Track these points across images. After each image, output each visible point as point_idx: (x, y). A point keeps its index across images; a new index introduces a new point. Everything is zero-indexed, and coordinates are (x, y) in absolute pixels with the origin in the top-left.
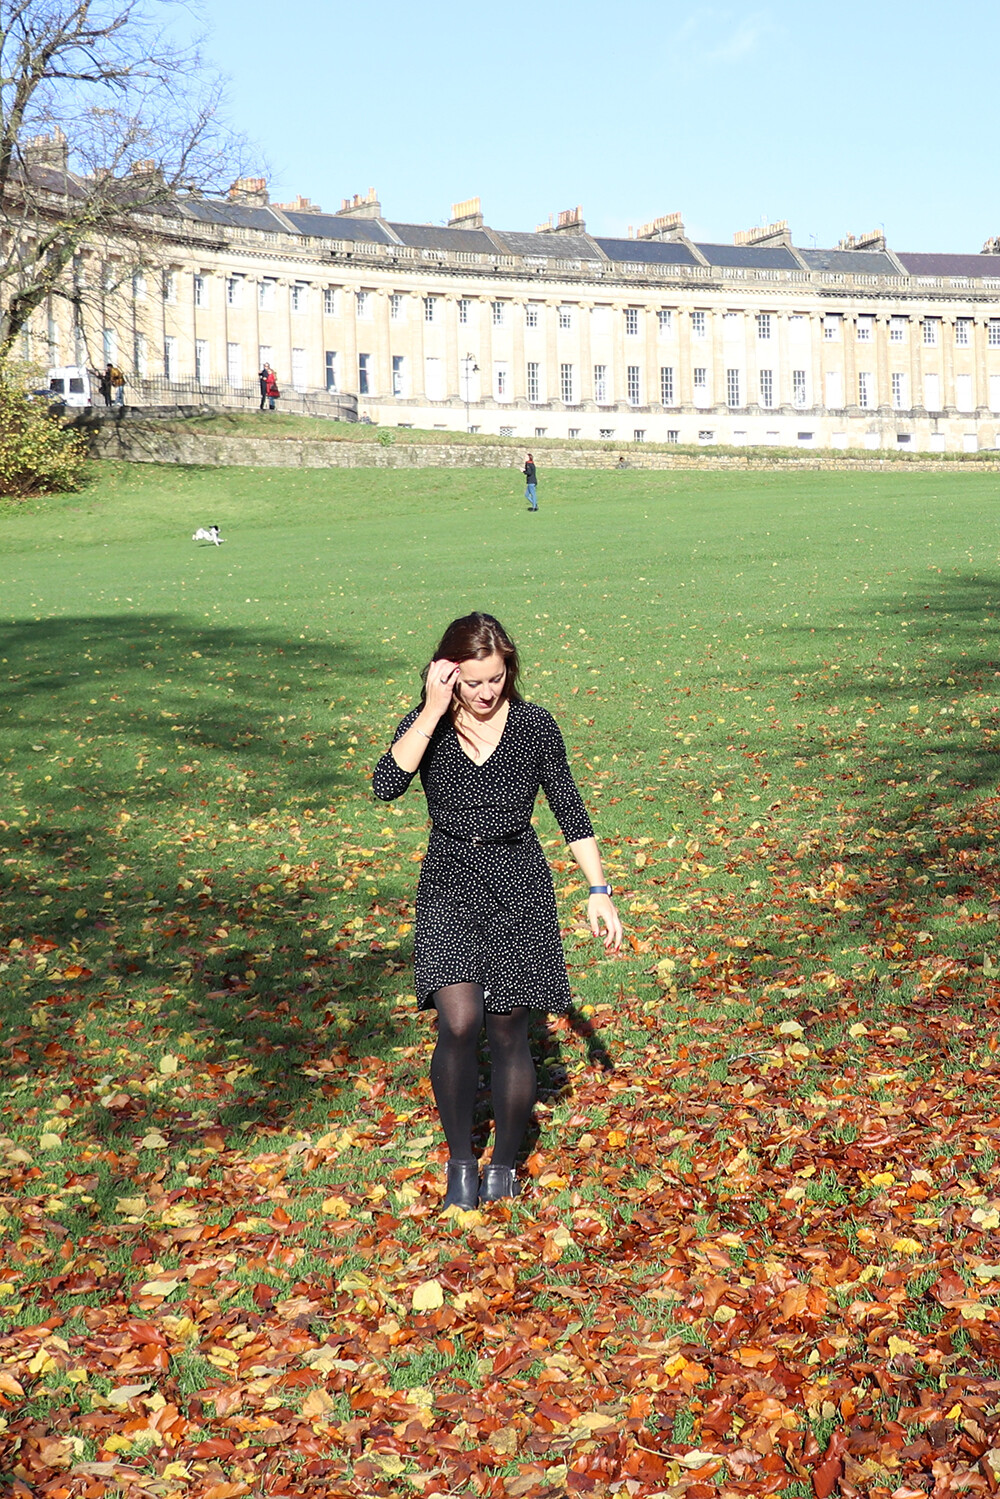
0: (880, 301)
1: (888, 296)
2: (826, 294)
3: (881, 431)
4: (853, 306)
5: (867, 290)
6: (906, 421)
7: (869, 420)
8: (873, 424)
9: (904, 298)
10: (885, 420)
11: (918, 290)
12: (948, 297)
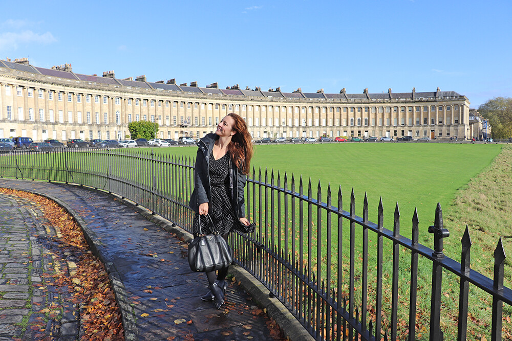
0: (36, 83)
1: (39, 82)
2: (19, 78)
3: (38, 129)
4: (27, 84)
5: (33, 79)
6: (45, 125)
7: (34, 125)
8: (35, 126)
9: (44, 83)
10: (39, 125)
11: (48, 80)
12: (57, 84)
